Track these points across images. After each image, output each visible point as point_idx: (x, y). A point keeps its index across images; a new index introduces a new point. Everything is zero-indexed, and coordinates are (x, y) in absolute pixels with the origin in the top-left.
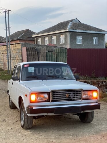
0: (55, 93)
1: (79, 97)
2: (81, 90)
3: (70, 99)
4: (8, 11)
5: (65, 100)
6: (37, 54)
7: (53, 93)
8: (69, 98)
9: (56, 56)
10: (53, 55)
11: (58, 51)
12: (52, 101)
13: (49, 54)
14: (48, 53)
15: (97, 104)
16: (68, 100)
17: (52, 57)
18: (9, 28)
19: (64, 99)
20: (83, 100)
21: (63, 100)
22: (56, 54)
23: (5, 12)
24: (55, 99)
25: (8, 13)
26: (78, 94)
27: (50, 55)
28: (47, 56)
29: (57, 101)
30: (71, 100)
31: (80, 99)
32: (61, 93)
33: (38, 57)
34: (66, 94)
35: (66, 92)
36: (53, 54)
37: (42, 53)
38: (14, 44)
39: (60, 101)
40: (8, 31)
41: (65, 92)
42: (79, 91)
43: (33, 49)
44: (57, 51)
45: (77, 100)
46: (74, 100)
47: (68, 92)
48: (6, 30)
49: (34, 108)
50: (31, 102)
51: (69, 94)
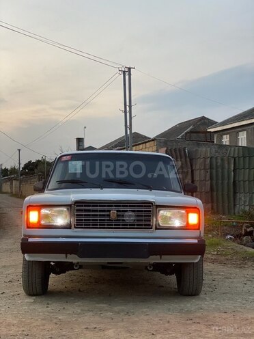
0: (83, 208)
1: (145, 221)
2: (152, 203)
3: (121, 223)
4: (130, 69)
5: (109, 227)
6: (189, 163)
7: (77, 206)
8: (119, 220)
9: (233, 166)
10: (226, 165)
11: (238, 153)
12: (75, 228)
13: (217, 163)
14: (214, 160)
15: (196, 241)
16: (117, 227)
17: (223, 168)
18: (130, 107)
19: (106, 223)
20: (156, 229)
21: (102, 227)
22: (233, 161)
23: (124, 72)
24: (83, 223)
25: (130, 75)
26: (143, 214)
27: (219, 164)
28: (211, 168)
29: (87, 227)
30: (125, 227)
31: (148, 227)
32: (99, 209)
33: (192, 171)
34: (110, 211)
35: (112, 206)
36: (226, 162)
37: (200, 161)
38: (142, 143)
39: (95, 227)
40: (128, 114)
41: (108, 206)
42: (145, 206)
43: (180, 150)
44: (236, 156)
45: (139, 227)
46: (132, 226)
47: (115, 206)
48: (125, 112)
49: (30, 240)
50: (29, 226)
51: (117, 211)
